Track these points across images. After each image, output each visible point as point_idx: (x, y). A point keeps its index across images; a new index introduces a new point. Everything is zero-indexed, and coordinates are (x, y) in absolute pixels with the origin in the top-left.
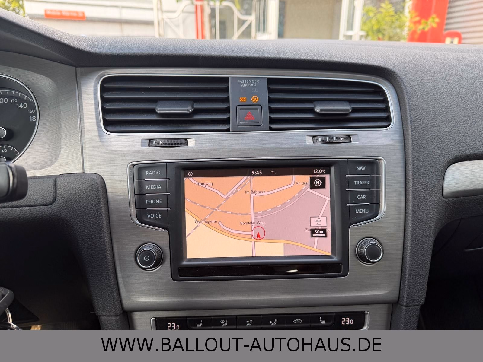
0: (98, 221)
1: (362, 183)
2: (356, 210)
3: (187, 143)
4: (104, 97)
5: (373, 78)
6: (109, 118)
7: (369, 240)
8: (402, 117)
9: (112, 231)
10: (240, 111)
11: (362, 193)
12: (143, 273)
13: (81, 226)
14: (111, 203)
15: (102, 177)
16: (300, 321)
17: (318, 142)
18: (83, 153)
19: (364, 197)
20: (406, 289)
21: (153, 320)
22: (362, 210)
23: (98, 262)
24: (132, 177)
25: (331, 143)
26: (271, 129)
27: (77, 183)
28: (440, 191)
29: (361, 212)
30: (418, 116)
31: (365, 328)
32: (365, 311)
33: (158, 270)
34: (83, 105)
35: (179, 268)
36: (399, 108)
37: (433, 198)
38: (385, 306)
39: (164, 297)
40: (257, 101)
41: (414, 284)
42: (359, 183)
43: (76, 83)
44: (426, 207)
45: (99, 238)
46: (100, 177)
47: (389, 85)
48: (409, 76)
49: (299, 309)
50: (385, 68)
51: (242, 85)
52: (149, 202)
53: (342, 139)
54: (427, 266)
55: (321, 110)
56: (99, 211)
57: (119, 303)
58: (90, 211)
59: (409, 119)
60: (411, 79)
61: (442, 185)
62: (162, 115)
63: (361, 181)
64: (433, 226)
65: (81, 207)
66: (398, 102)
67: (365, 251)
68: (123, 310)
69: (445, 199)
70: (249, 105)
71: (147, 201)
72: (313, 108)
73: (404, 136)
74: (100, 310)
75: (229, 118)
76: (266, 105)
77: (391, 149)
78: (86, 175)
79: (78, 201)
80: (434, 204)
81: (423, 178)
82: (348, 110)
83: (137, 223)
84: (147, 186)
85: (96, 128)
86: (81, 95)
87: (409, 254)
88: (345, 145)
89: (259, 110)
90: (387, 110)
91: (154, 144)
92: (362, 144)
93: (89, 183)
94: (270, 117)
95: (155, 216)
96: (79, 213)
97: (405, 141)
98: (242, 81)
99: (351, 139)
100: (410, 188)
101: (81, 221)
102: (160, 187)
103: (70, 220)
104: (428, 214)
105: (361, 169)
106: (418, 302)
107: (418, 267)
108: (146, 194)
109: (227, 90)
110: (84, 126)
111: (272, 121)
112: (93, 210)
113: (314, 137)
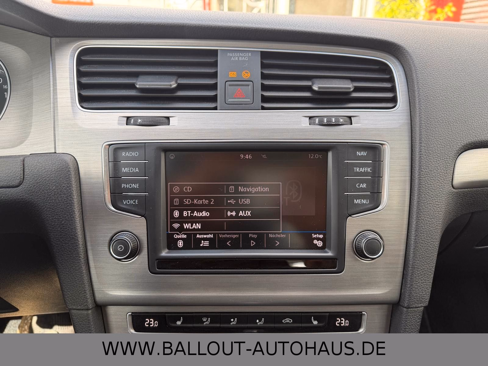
0: (68, 206)
1: (362, 170)
2: (355, 200)
3: (169, 121)
4: (81, 70)
5: (379, 54)
6: (85, 93)
7: (368, 233)
8: (409, 98)
9: (85, 217)
10: (229, 87)
11: (362, 181)
12: (117, 263)
13: (50, 210)
14: (84, 187)
15: (74, 158)
16: (290, 321)
17: (314, 124)
18: (55, 131)
19: (365, 186)
20: (407, 289)
21: (129, 315)
22: (361, 201)
23: (68, 251)
24: (107, 158)
25: (329, 125)
26: (263, 108)
27: (47, 163)
28: (450, 181)
29: (360, 202)
30: (427, 96)
31: (361, 330)
32: (362, 312)
33: (134, 261)
34: (57, 79)
35: (157, 260)
36: (407, 87)
37: (441, 188)
38: (385, 307)
39: (140, 290)
40: (248, 77)
41: (417, 284)
42: (359, 170)
43: (50, 54)
44: (433, 198)
45: (70, 225)
46: (73, 157)
47: (396, 62)
48: (418, 52)
49: (289, 307)
50: (392, 43)
51: (232, 59)
52: (125, 186)
53: (341, 120)
54: (432, 264)
55: (319, 88)
56: (70, 195)
57: (91, 296)
58: (61, 194)
59: (417, 100)
60: (421, 55)
61: (452, 174)
62: (142, 90)
63: (361, 168)
64: (440, 219)
65: (51, 191)
66: (405, 80)
67: (363, 245)
68: (96, 304)
69: (455, 190)
70: (239, 82)
71: (123, 185)
72: (311, 85)
73: (411, 119)
74: (70, 303)
75: (216, 95)
76: (258, 81)
77: (396, 133)
78: (56, 156)
79: (47, 184)
80: (443, 195)
81: (431, 166)
82: (350, 88)
83: (111, 209)
84: (123, 168)
85: (70, 104)
86: (56, 68)
87: (412, 251)
88: (345, 128)
89: (250, 86)
90: (393, 89)
91: (132, 122)
92: (364, 127)
93: (60, 163)
94: (262, 95)
95: (132, 202)
96: (48, 197)
97: (413, 125)
98: (232, 54)
99: (352, 121)
100: (416, 177)
101: (51, 205)
102: (137, 170)
103: (38, 204)
104: (435, 206)
105: (361, 154)
106: (421, 303)
107: (423, 265)
108: (122, 178)
109: (215, 64)
110: (57, 102)
111: (265, 99)
112: (64, 194)
113: (310, 118)
